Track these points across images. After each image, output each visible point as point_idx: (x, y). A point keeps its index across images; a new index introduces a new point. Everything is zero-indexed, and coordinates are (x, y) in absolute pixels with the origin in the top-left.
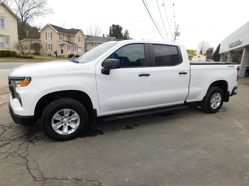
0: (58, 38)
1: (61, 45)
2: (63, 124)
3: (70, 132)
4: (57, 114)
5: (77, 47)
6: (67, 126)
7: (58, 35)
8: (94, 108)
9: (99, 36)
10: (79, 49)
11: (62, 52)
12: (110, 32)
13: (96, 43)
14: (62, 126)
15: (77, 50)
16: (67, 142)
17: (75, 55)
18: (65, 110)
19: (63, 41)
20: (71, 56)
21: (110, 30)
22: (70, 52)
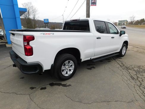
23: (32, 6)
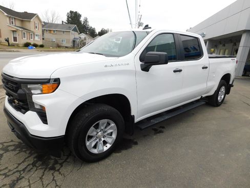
0: (8, 22)
1: (13, 31)
2: (98, 140)
3: (105, 149)
4: (92, 128)
5: (34, 34)
6: (102, 142)
7: (8, 19)
8: (132, 114)
9: (56, 23)
10: (36, 37)
11: (15, 39)
12: (68, 19)
13: (54, 31)
14: (97, 142)
15: (34, 38)
16: (102, 162)
17: (32, 43)
18: (101, 122)
19: (15, 26)
20: (27, 45)
21: (68, 16)
22: (25, 40)
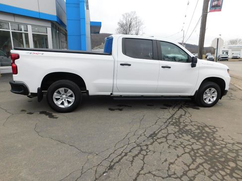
23: (136, 18)
